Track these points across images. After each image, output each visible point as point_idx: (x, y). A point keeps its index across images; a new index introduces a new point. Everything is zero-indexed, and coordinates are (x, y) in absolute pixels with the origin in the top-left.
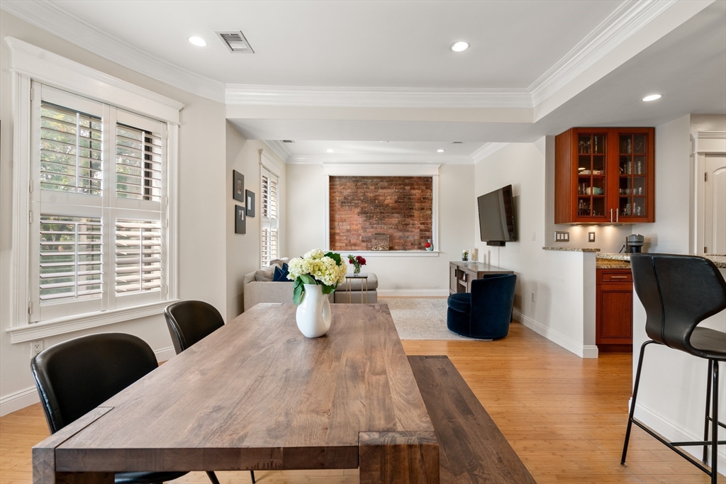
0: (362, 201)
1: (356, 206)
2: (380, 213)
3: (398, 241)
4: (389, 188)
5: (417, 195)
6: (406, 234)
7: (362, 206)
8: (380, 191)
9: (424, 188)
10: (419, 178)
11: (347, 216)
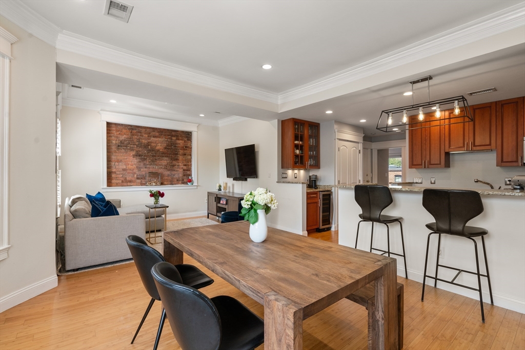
0: (137, 146)
1: (132, 149)
2: (153, 156)
3: (167, 178)
4: (160, 137)
5: (181, 144)
6: (173, 173)
7: (137, 150)
8: (152, 139)
9: (186, 139)
10: (183, 132)
11: (123, 157)
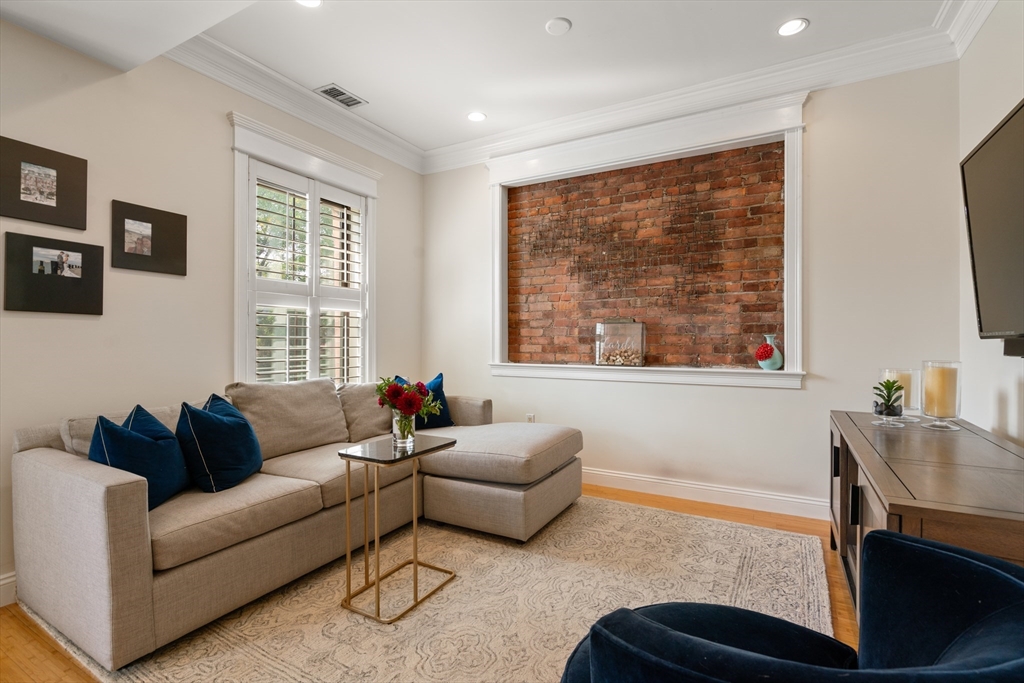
0: (580, 240)
1: (567, 252)
2: (626, 264)
3: (674, 339)
4: (650, 196)
5: (733, 202)
6: (699, 319)
7: (579, 250)
8: (626, 206)
9: (755, 178)
10: (742, 151)
11: (545, 279)
